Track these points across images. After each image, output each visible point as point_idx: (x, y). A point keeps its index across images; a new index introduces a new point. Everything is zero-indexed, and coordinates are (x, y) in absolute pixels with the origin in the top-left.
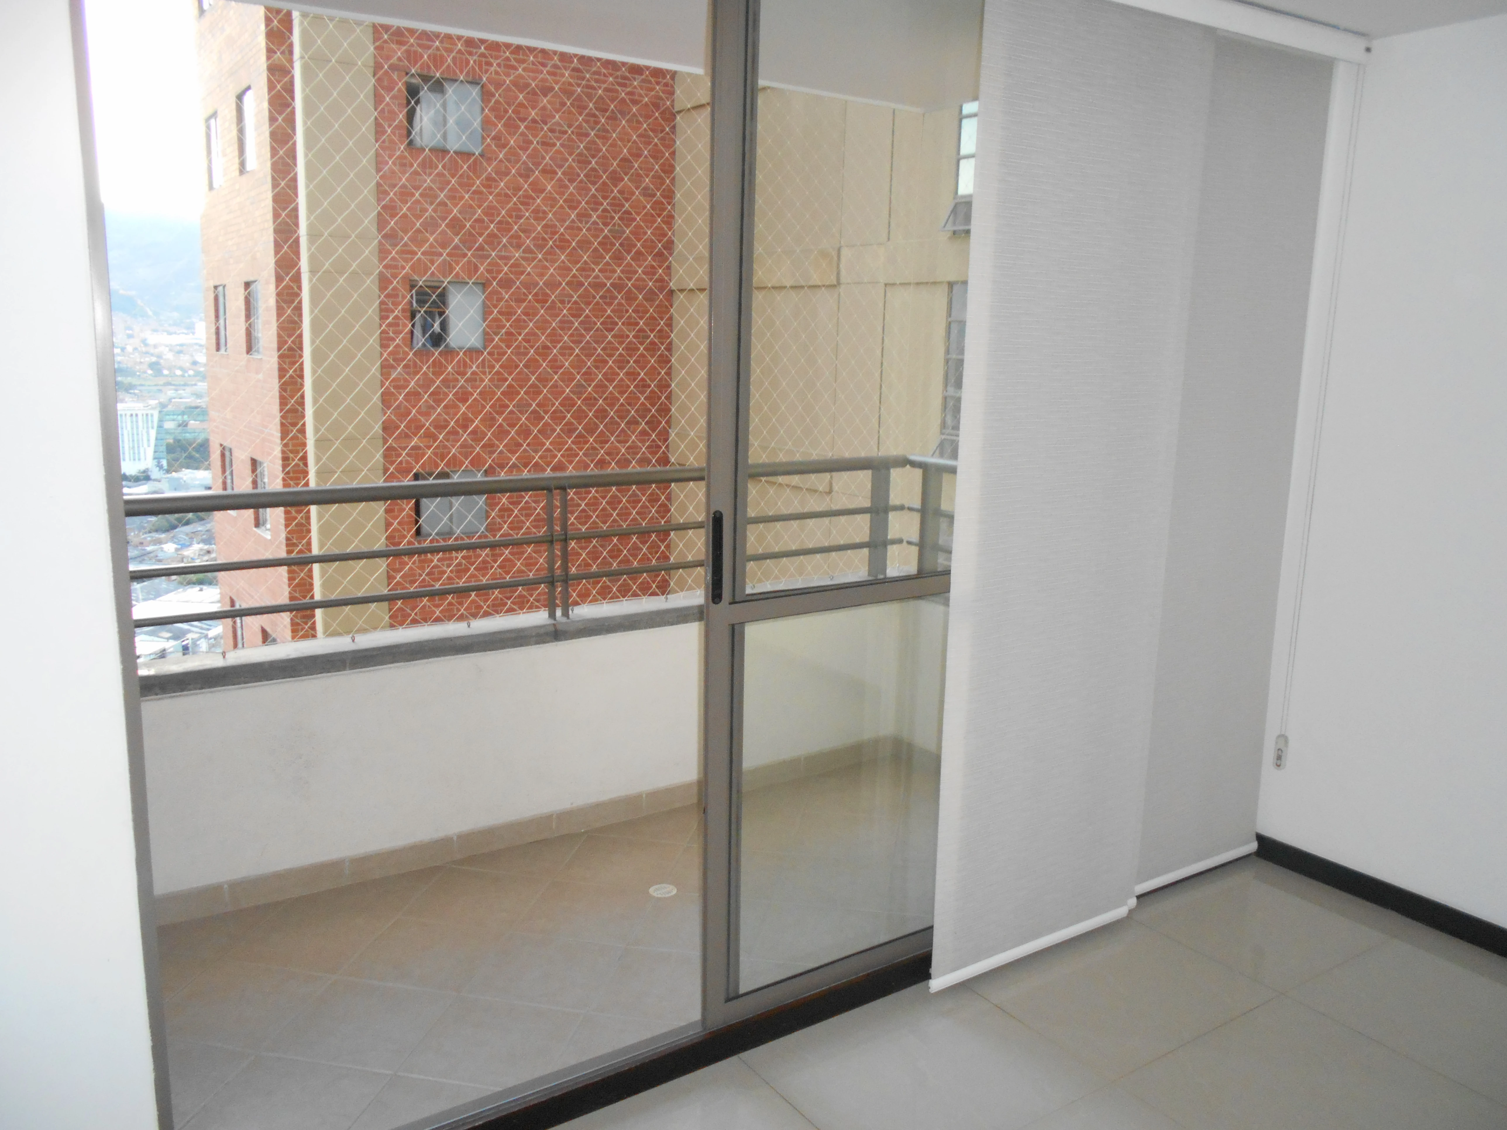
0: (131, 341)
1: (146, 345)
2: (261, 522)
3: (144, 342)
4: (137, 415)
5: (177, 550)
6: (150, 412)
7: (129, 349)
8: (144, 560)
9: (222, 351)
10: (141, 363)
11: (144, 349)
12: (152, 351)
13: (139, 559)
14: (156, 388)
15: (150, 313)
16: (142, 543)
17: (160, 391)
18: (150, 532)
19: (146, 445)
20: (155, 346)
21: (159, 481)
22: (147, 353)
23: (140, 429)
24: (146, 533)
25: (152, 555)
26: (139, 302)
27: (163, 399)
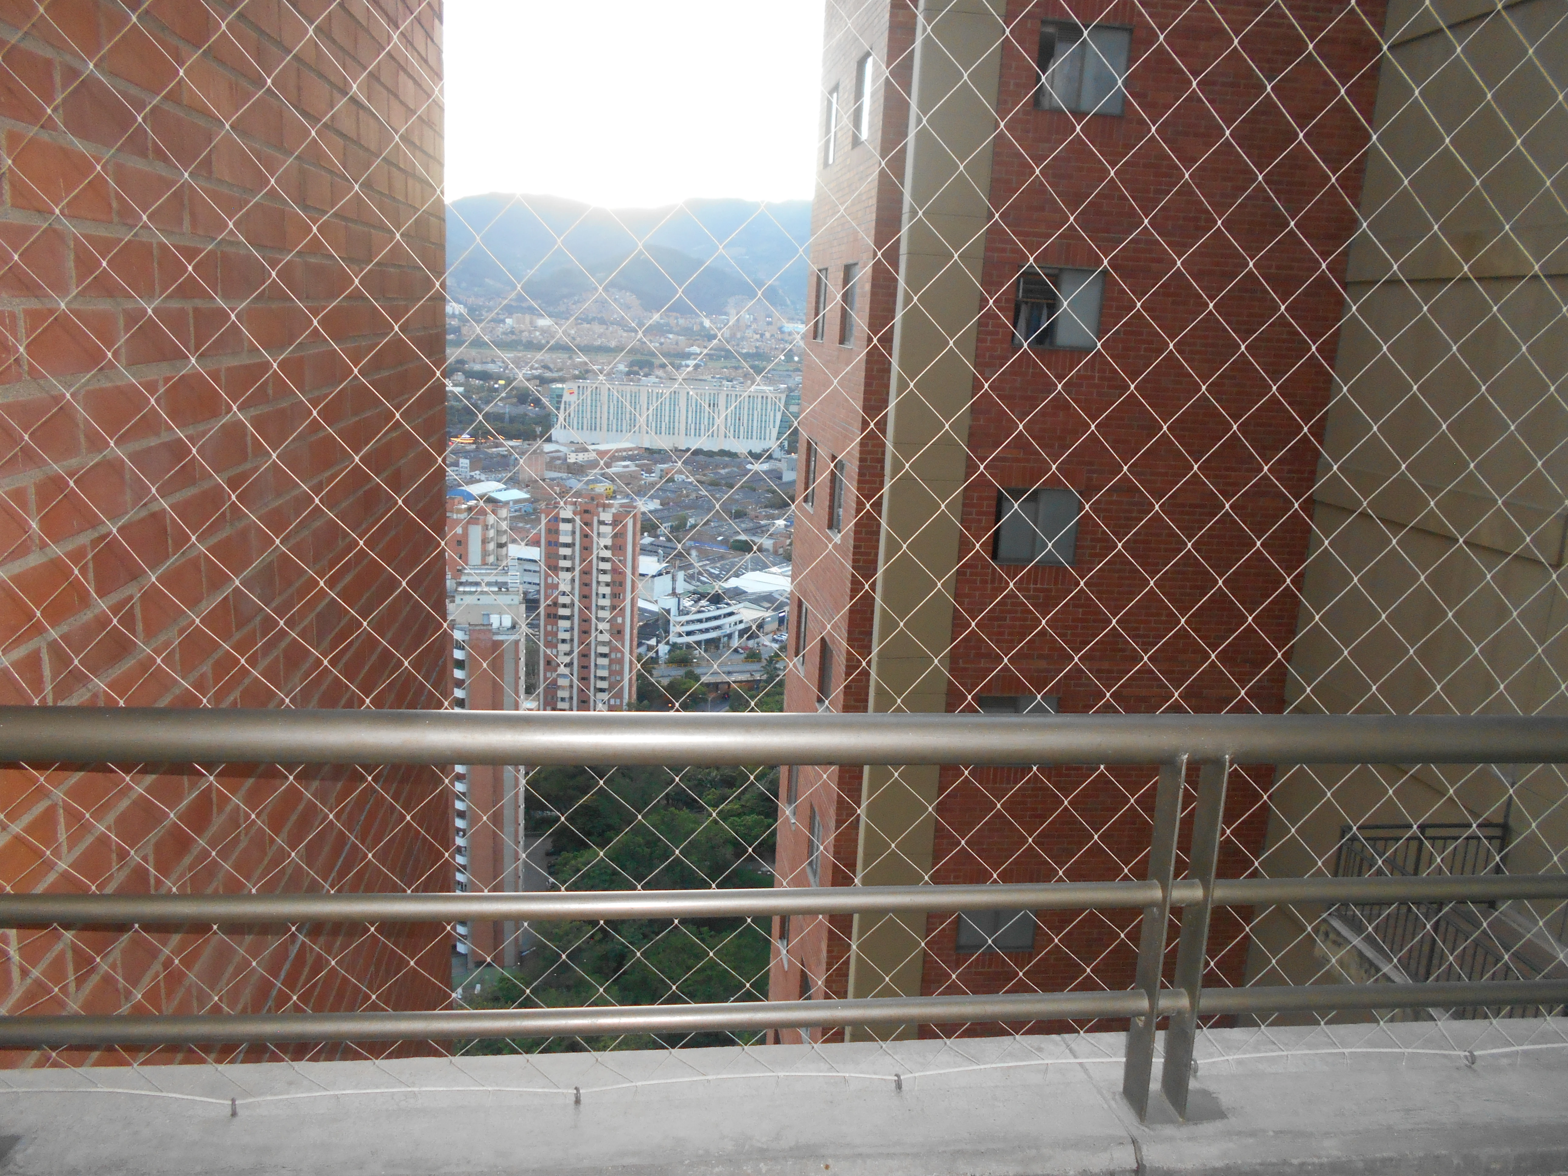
0: (770, 327)
1: (782, 332)
2: (835, 523)
3: (780, 329)
4: (767, 398)
5: (786, 526)
6: (778, 395)
7: (768, 335)
8: (757, 532)
9: (819, 340)
10: (776, 348)
11: (780, 337)
12: (787, 338)
13: (753, 531)
14: (785, 373)
15: (789, 302)
16: (757, 517)
17: (790, 376)
18: (766, 507)
19: (771, 426)
20: (790, 334)
21: (780, 461)
22: (782, 340)
23: (769, 410)
24: (761, 507)
25: (764, 529)
26: (780, 291)
27: (791, 384)
